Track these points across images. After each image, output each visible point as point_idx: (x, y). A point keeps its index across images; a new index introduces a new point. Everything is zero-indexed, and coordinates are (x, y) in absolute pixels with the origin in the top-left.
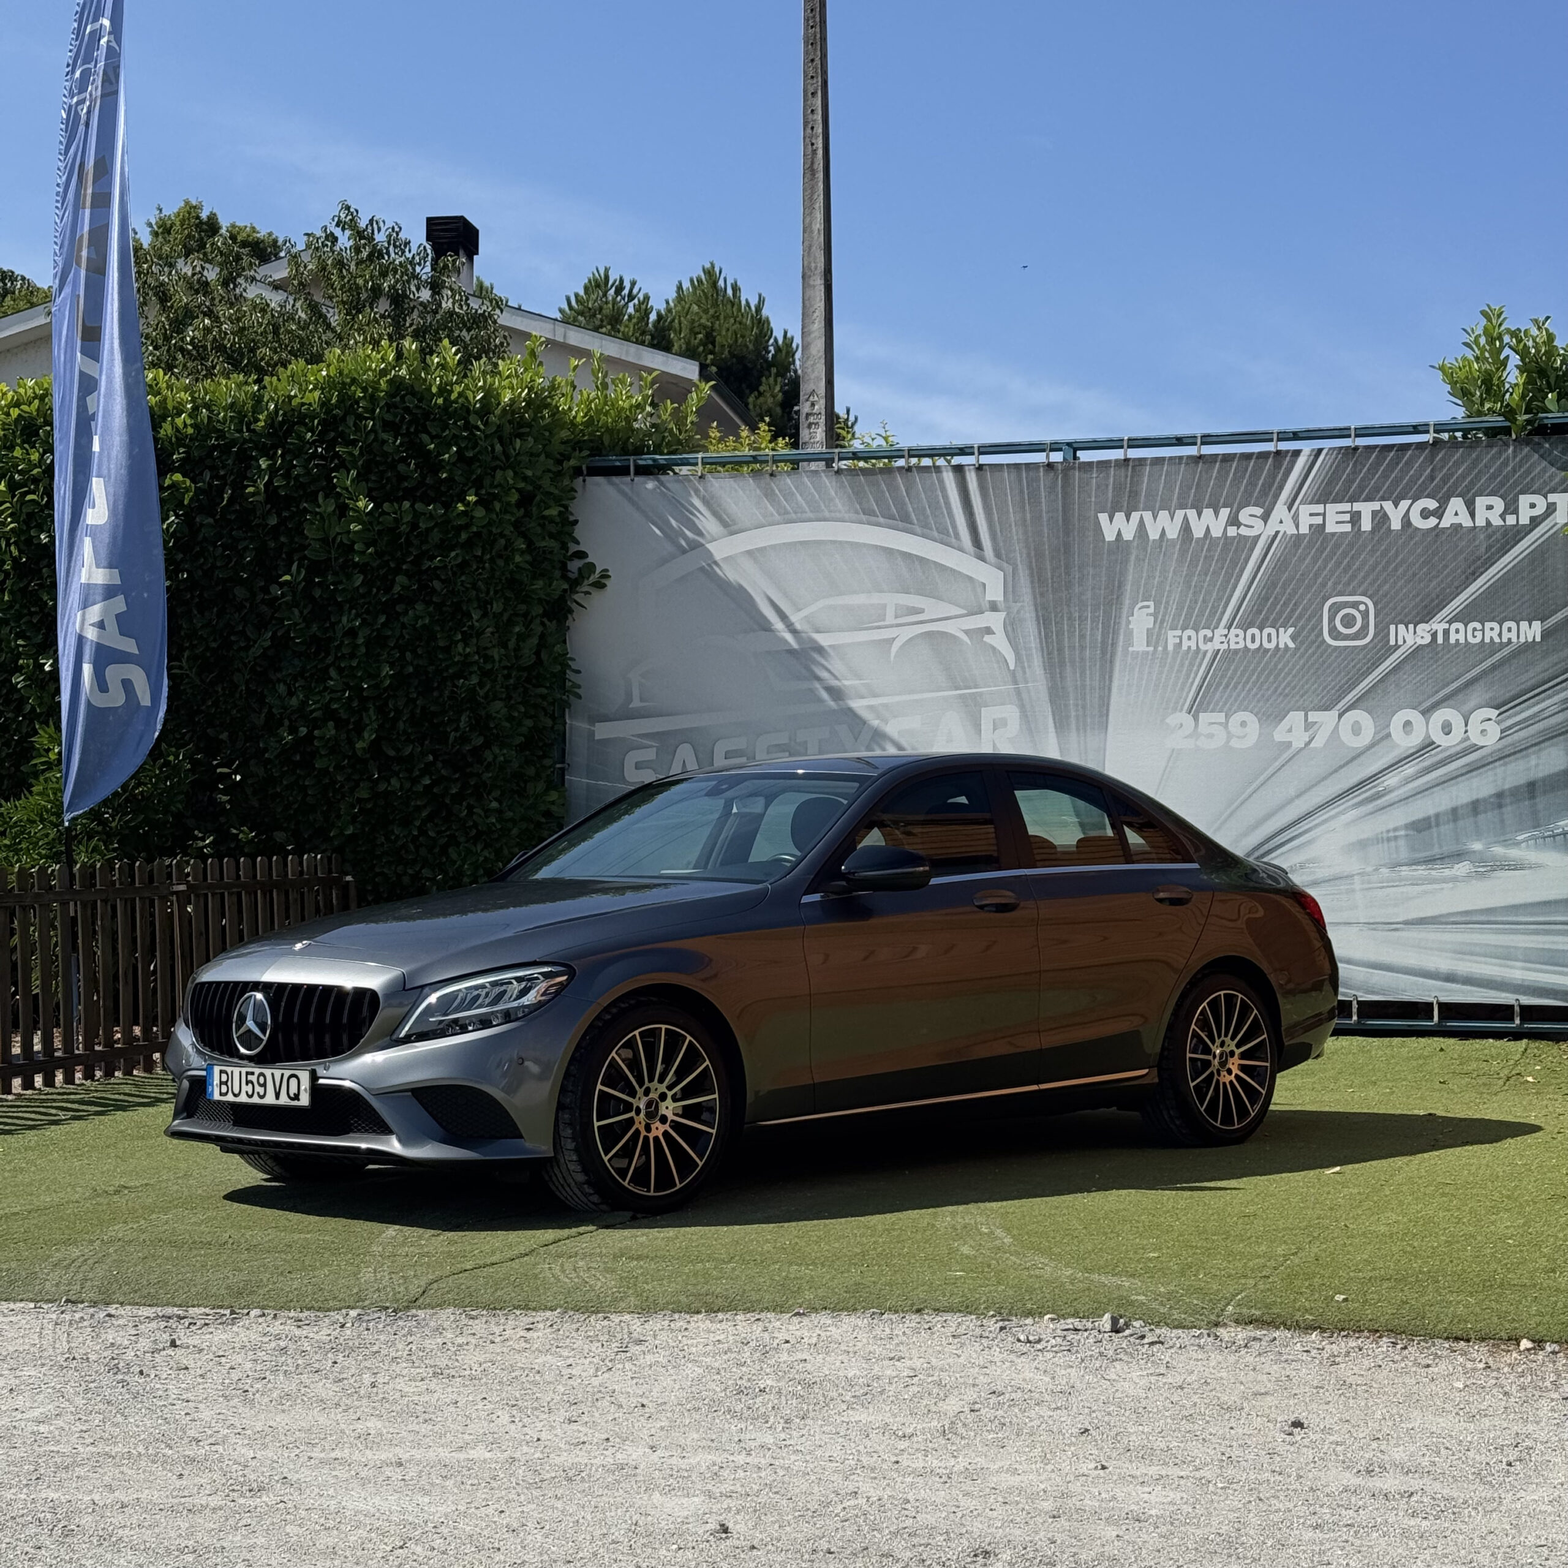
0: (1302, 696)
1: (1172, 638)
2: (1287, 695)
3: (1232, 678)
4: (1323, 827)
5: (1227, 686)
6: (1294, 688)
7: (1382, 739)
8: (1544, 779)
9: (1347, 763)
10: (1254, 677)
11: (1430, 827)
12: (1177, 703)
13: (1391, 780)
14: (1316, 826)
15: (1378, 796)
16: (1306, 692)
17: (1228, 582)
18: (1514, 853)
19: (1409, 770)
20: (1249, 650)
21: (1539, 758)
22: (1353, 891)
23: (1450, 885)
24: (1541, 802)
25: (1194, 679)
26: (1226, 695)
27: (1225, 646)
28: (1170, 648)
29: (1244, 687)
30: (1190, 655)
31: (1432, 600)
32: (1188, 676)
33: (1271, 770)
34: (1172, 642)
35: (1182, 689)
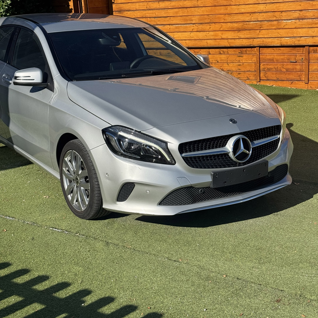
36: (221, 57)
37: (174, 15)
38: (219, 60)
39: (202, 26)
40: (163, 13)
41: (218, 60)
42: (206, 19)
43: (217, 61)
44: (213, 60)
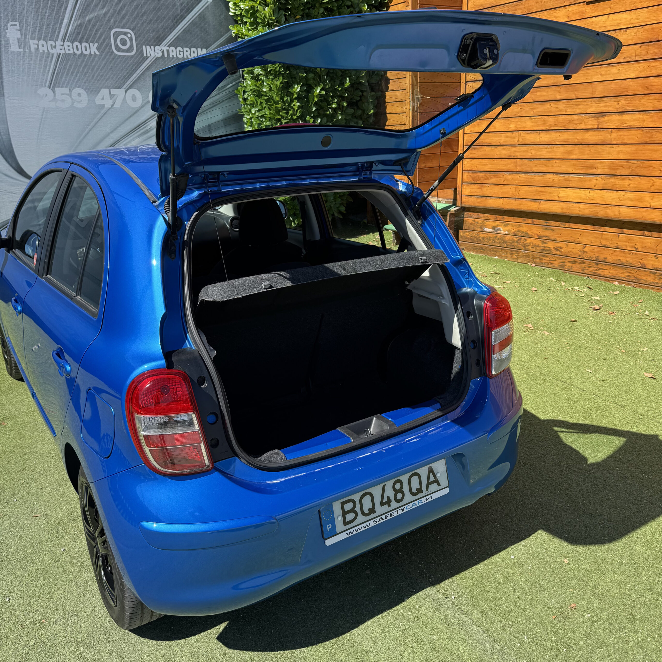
0: (106, 81)
1: (33, 44)
2: (99, 80)
3: (69, 69)
5: (67, 74)
6: (102, 76)
7: (146, 104)
9: (132, 115)
10: (81, 70)
12: (42, 82)
15: (148, 131)
16: (108, 79)
17: (59, 14)
20: (76, 54)
25: (49, 69)
26: (68, 78)
27: (63, 52)
28: (33, 50)
29: (76, 74)
30: (45, 55)
31: (160, 35)
32: (45, 66)
33: (96, 120)
34: (33, 47)
35: (43, 75)
36: (644, 241)
37: (563, 156)
38: (639, 246)
39: (613, 181)
40: (544, 153)
41: (636, 246)
42: (623, 167)
43: (635, 248)
44: (626, 245)
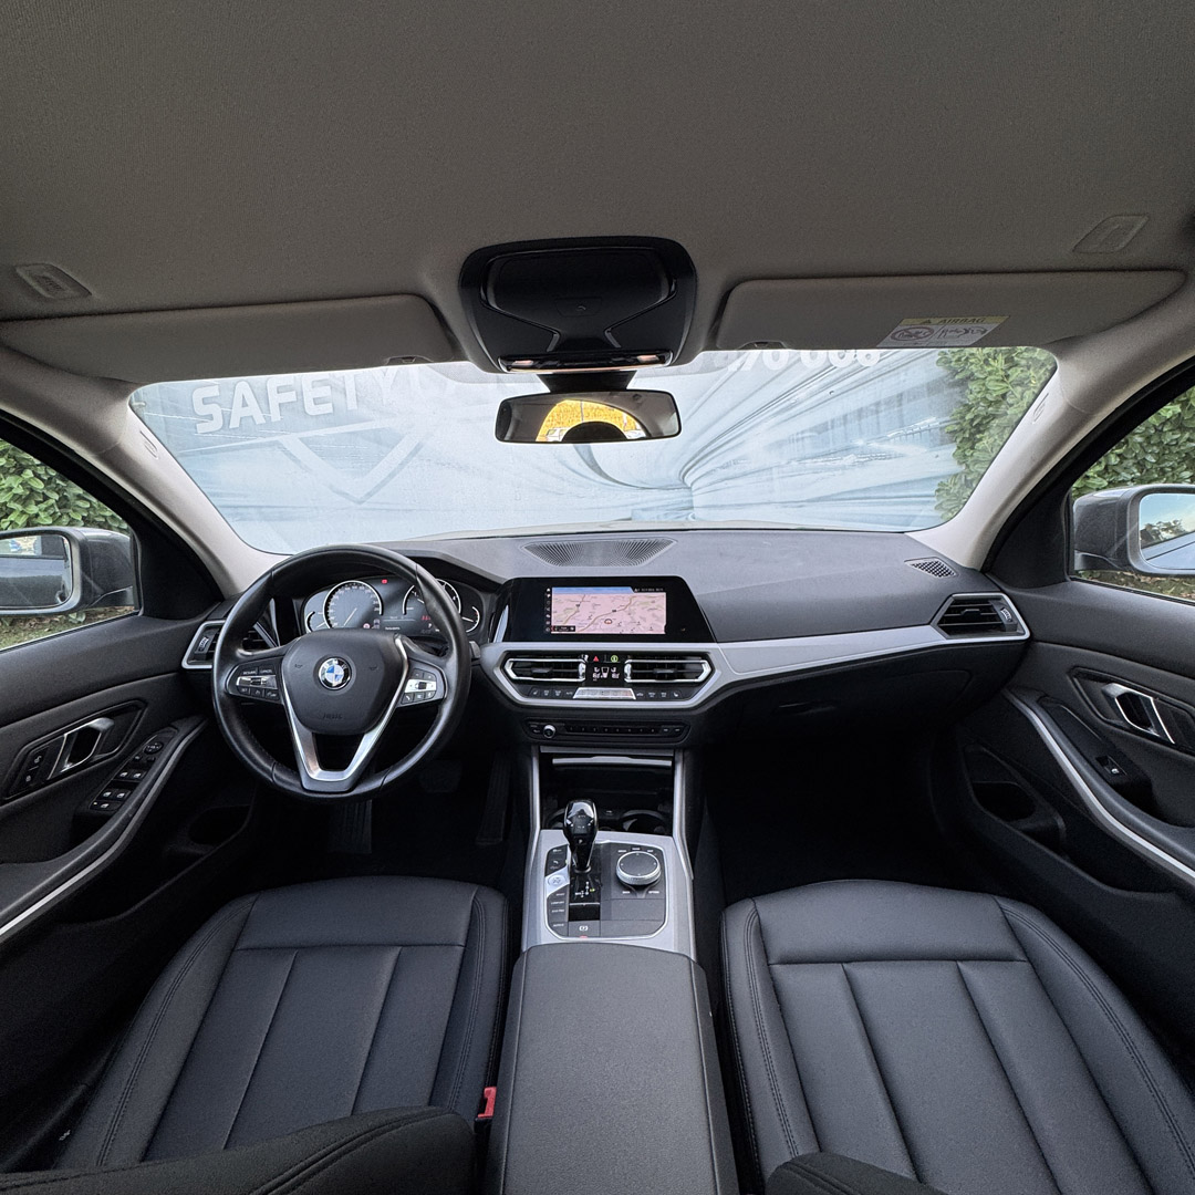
4: (749, 433)
7: (795, 363)
8: (908, 392)
9: (769, 382)
11: (827, 430)
13: (801, 394)
14: (746, 431)
15: (791, 407)
18: (886, 447)
19: (815, 386)
21: (906, 374)
22: (772, 479)
23: (840, 472)
24: (906, 407)
